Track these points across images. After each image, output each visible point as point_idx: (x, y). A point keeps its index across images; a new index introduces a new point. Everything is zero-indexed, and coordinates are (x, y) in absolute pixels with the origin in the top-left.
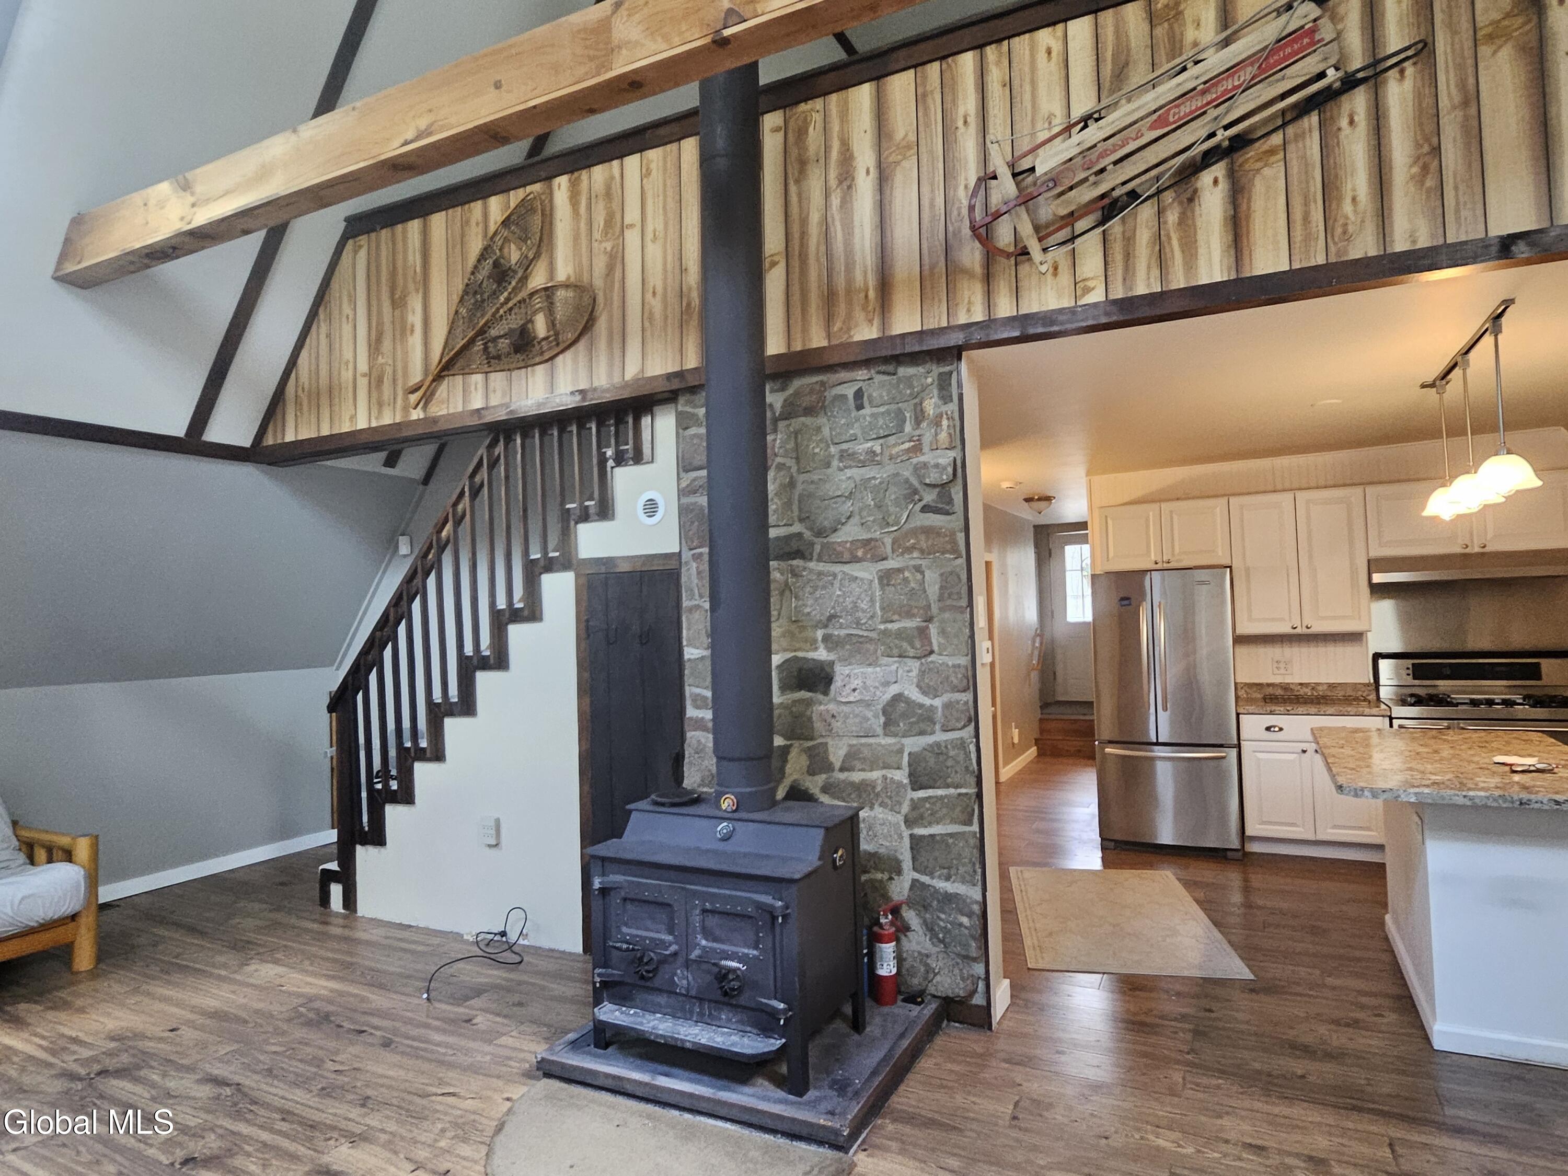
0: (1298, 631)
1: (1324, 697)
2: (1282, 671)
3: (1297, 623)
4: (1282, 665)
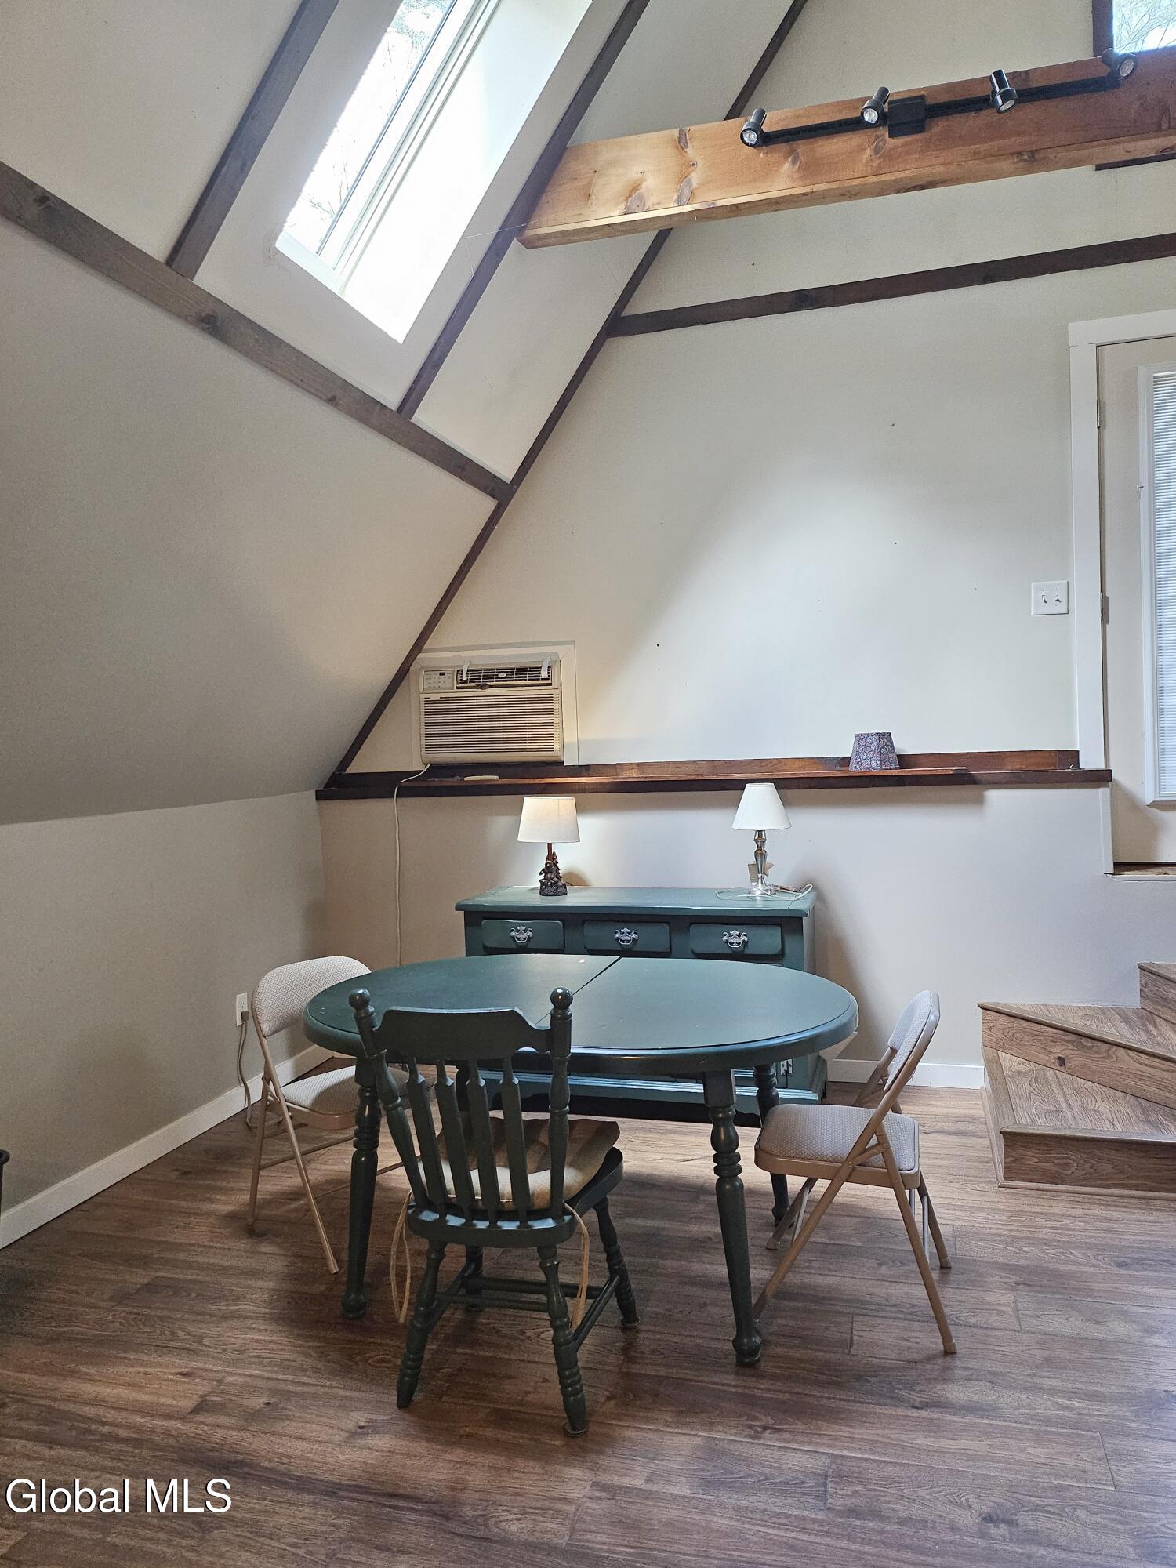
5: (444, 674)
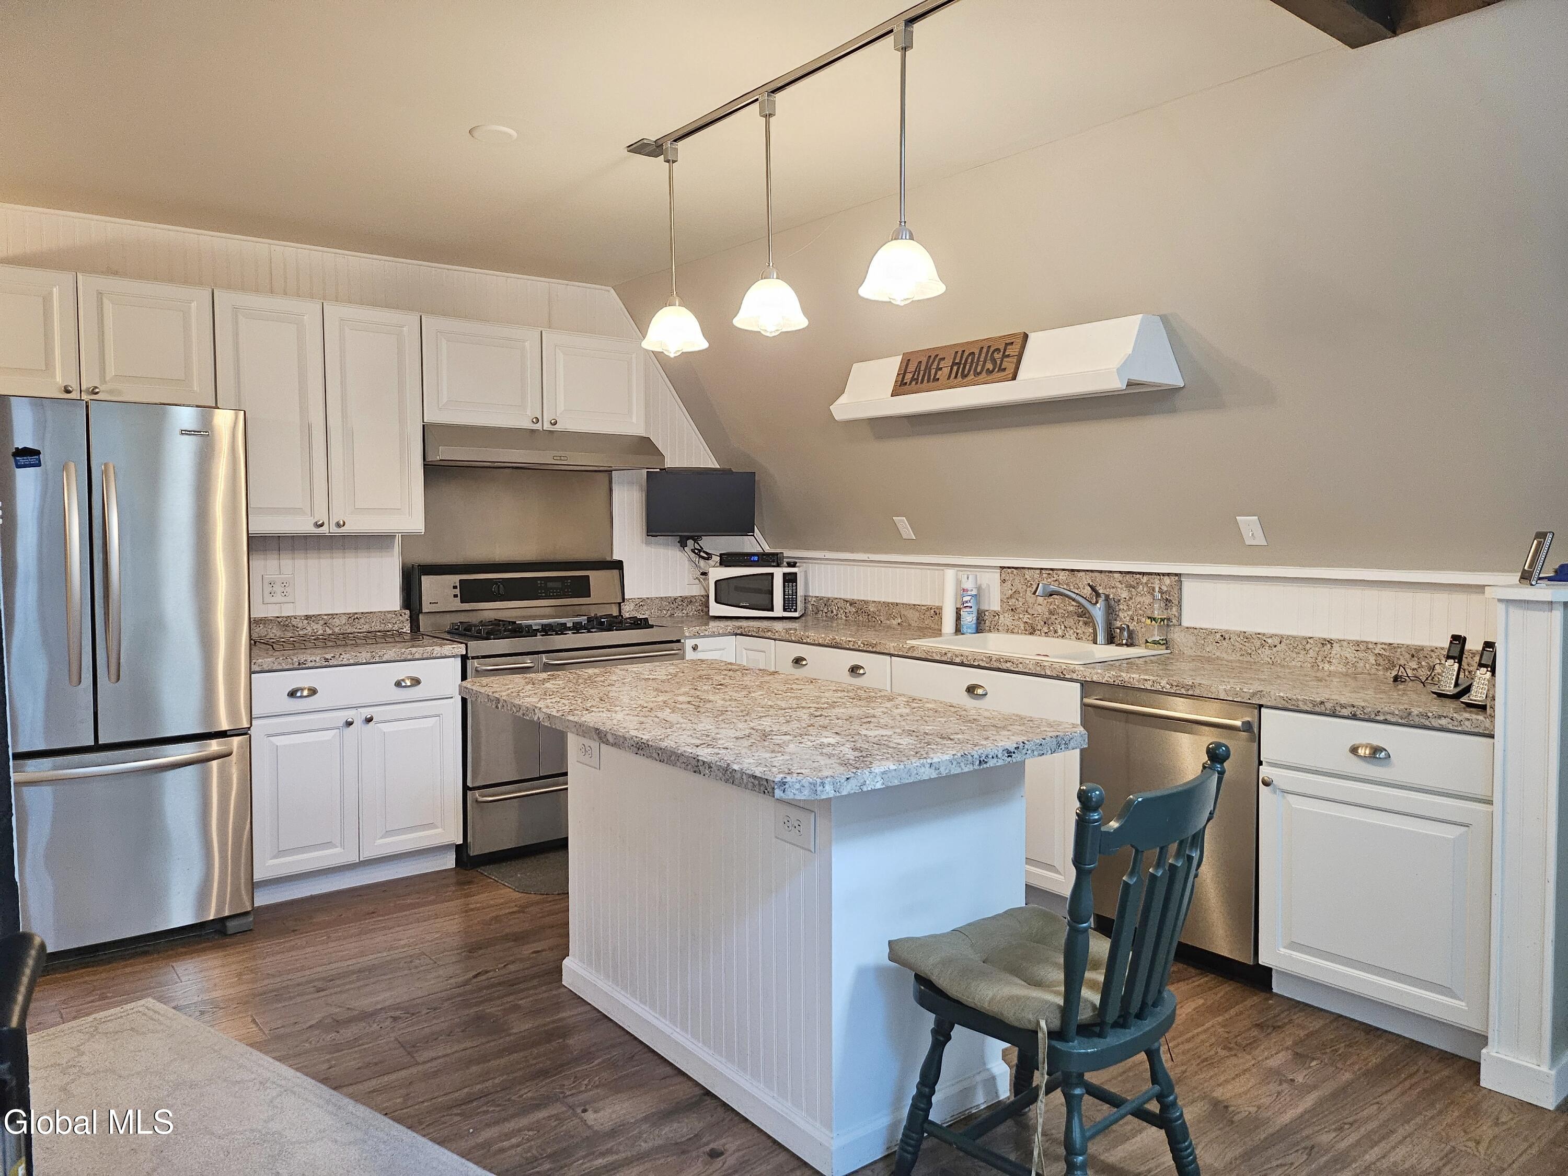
0: (324, 530)
1: (345, 635)
2: (278, 598)
3: (322, 517)
4: (278, 589)
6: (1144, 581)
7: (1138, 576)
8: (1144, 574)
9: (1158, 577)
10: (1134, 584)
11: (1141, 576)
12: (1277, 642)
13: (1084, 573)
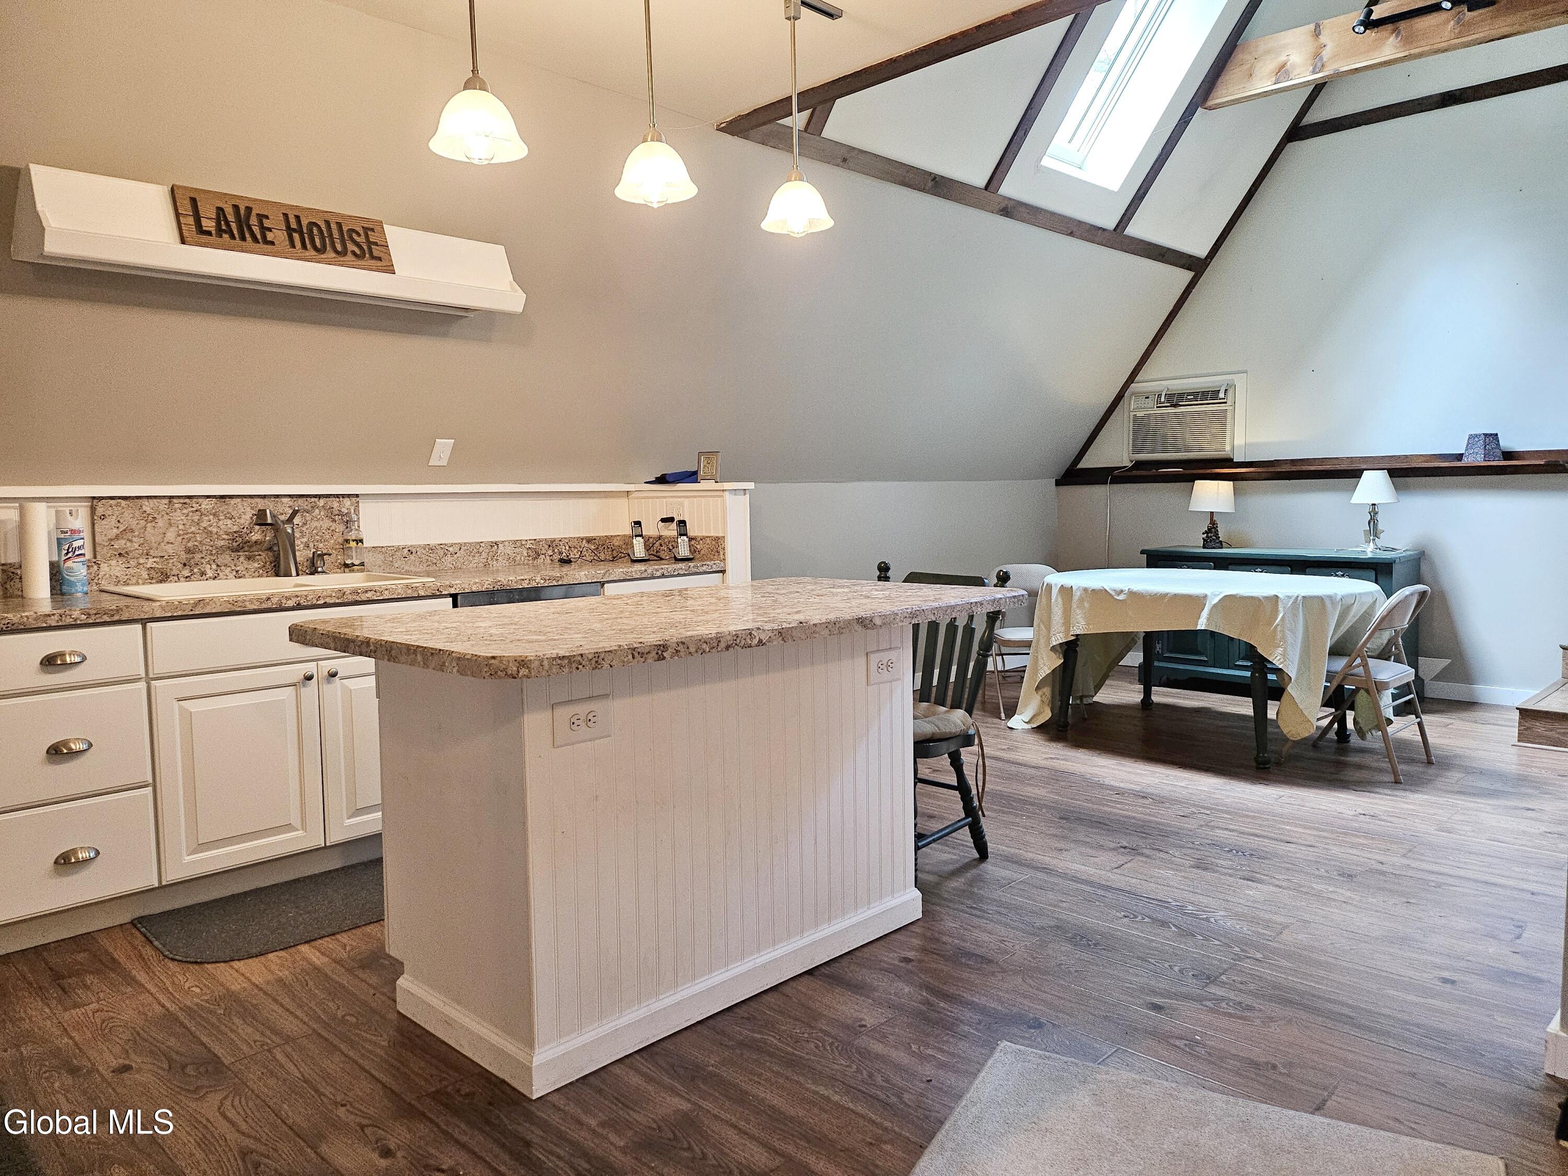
5: (1148, 398)
6: (321, 505)
7: (313, 500)
8: (319, 496)
9: (337, 499)
10: (308, 508)
11: (316, 500)
12: (457, 549)
13: (239, 500)
